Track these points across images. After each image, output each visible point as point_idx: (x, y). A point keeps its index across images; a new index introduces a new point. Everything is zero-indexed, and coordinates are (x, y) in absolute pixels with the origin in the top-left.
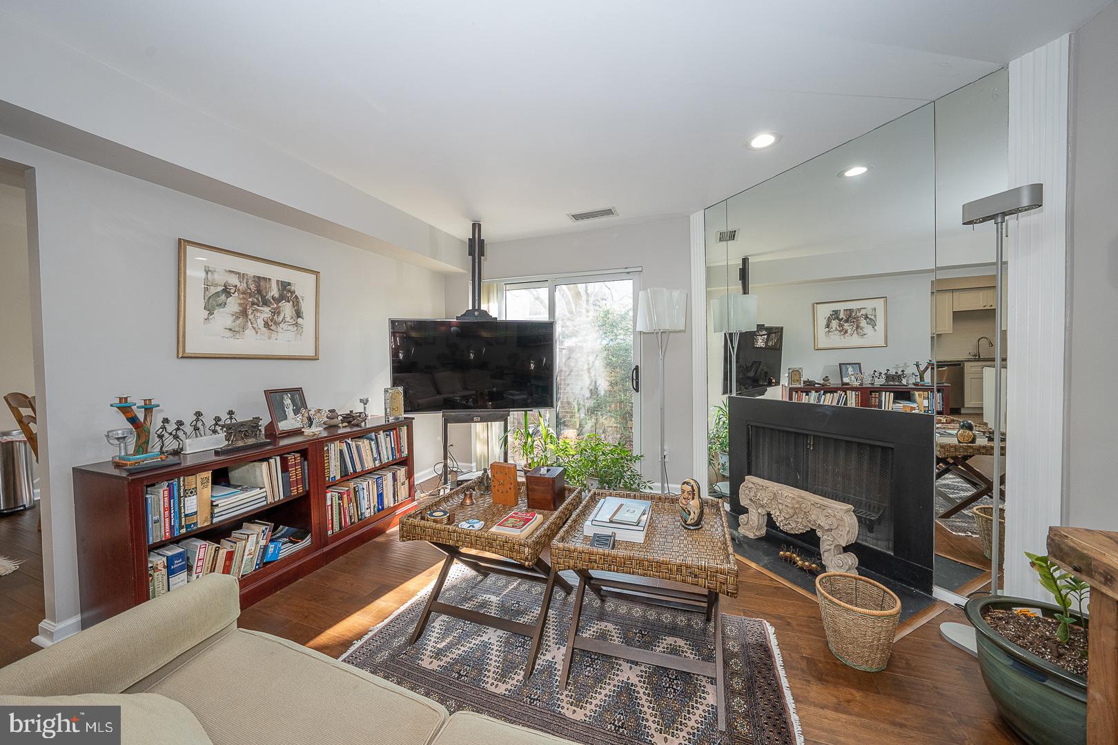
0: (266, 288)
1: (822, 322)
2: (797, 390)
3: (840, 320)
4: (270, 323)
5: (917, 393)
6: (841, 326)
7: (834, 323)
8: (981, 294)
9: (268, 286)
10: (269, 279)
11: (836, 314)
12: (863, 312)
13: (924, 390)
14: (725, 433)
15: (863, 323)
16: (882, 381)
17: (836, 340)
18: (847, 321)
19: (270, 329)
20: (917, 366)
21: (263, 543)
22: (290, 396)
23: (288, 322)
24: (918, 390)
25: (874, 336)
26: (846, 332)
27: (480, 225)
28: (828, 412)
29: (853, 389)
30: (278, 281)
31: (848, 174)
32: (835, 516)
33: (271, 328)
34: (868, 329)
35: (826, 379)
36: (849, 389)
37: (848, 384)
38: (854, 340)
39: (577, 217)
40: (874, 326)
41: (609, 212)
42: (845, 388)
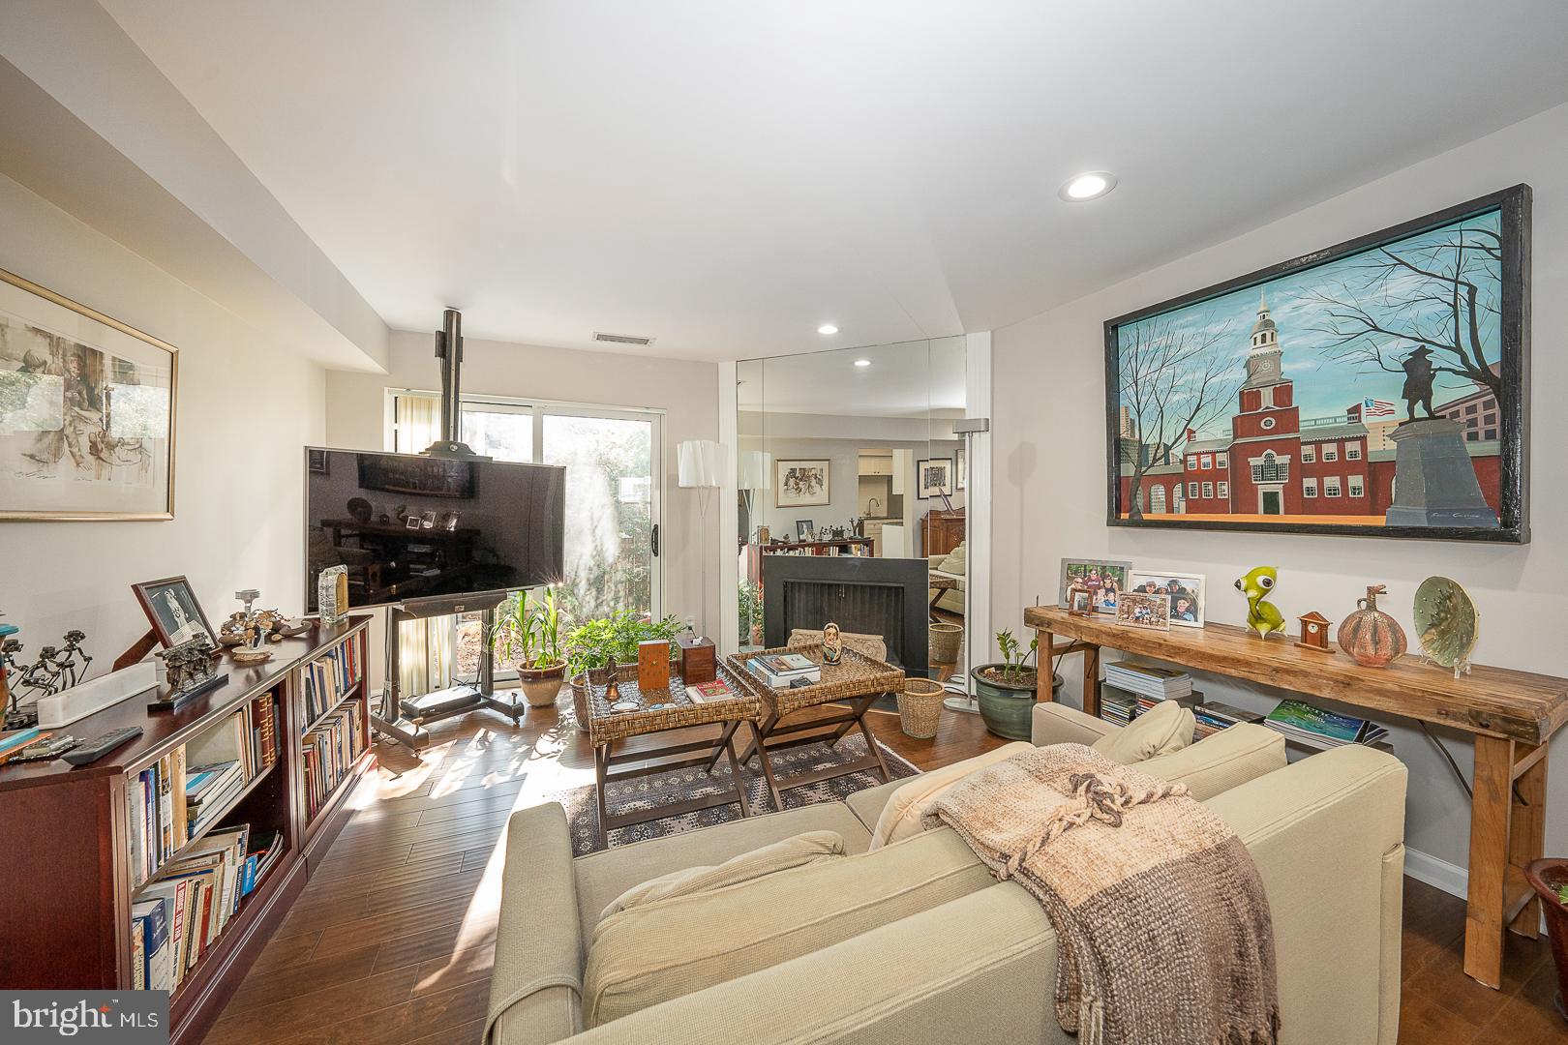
0: (94, 371)
1: (782, 480)
2: (766, 548)
3: (797, 478)
4: (100, 446)
5: (853, 546)
6: (797, 484)
7: (792, 481)
8: (873, 461)
9: (98, 368)
10: (101, 353)
11: (793, 471)
12: (813, 472)
13: (857, 543)
14: (759, 595)
15: (813, 482)
16: (830, 537)
17: (792, 498)
18: (801, 480)
19: (100, 458)
20: (852, 522)
21: (240, 861)
22: (172, 592)
23: (128, 444)
24: (854, 543)
25: (820, 495)
26: (801, 490)
27: (459, 315)
28: (857, 564)
29: (809, 545)
30: (114, 359)
31: (857, 363)
32: (874, 646)
33: (102, 455)
34: (817, 488)
35: (786, 537)
36: (806, 545)
37: (805, 541)
38: (806, 499)
39: (600, 337)
40: (821, 485)
41: (645, 342)
42: (803, 544)
